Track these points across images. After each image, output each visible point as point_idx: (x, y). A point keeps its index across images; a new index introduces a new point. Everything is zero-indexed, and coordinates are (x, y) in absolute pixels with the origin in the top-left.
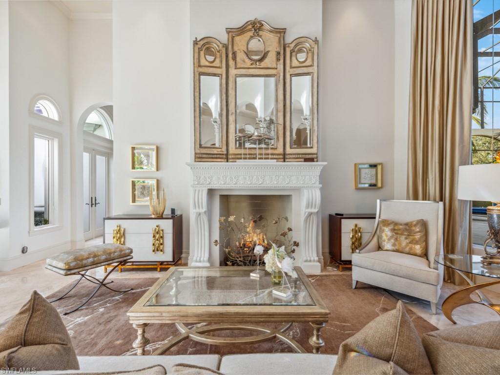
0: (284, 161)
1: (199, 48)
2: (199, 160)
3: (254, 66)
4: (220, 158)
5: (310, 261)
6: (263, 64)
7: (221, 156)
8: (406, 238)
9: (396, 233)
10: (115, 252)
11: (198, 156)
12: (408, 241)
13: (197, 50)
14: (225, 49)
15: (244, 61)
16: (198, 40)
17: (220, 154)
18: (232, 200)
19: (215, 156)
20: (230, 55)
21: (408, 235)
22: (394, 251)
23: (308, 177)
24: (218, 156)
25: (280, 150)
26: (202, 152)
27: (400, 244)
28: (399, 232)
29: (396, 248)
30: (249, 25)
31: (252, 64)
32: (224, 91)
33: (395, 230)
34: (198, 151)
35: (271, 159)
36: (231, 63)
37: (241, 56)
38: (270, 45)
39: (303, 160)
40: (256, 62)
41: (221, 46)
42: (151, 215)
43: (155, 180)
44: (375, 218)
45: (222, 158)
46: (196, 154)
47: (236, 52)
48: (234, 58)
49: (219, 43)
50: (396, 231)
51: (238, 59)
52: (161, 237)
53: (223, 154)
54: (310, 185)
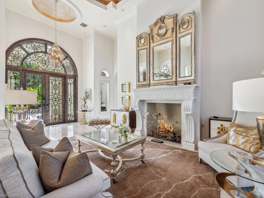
0: (176, 85)
1: (138, 40)
2: (138, 87)
3: (161, 39)
4: (146, 86)
5: (189, 142)
6: (166, 37)
7: (147, 85)
8: (243, 138)
9: (237, 133)
10: (104, 121)
11: (138, 85)
12: (244, 140)
13: (137, 40)
14: (148, 36)
15: (157, 39)
16: (138, 36)
17: (146, 84)
18: (157, 105)
19: (144, 85)
20: (151, 38)
21: (245, 136)
22: (233, 145)
23: (186, 93)
24: (146, 85)
25: (174, 79)
26: (139, 84)
27: (238, 141)
28: (239, 133)
29: (235, 144)
30: (158, 20)
31: (160, 39)
32: (148, 55)
33: (236, 130)
34: (138, 84)
35: (165, 85)
36: (151, 41)
37: (155, 36)
38: (169, 26)
39: (183, 84)
40: (162, 37)
41: (147, 35)
42: (124, 110)
43: (128, 96)
44: (231, 121)
45: (147, 86)
46: (137, 85)
47: (153, 35)
48: (153, 39)
49: (146, 34)
50: (237, 132)
51: (154, 39)
52: (125, 119)
53: (147, 84)
54: (187, 98)
